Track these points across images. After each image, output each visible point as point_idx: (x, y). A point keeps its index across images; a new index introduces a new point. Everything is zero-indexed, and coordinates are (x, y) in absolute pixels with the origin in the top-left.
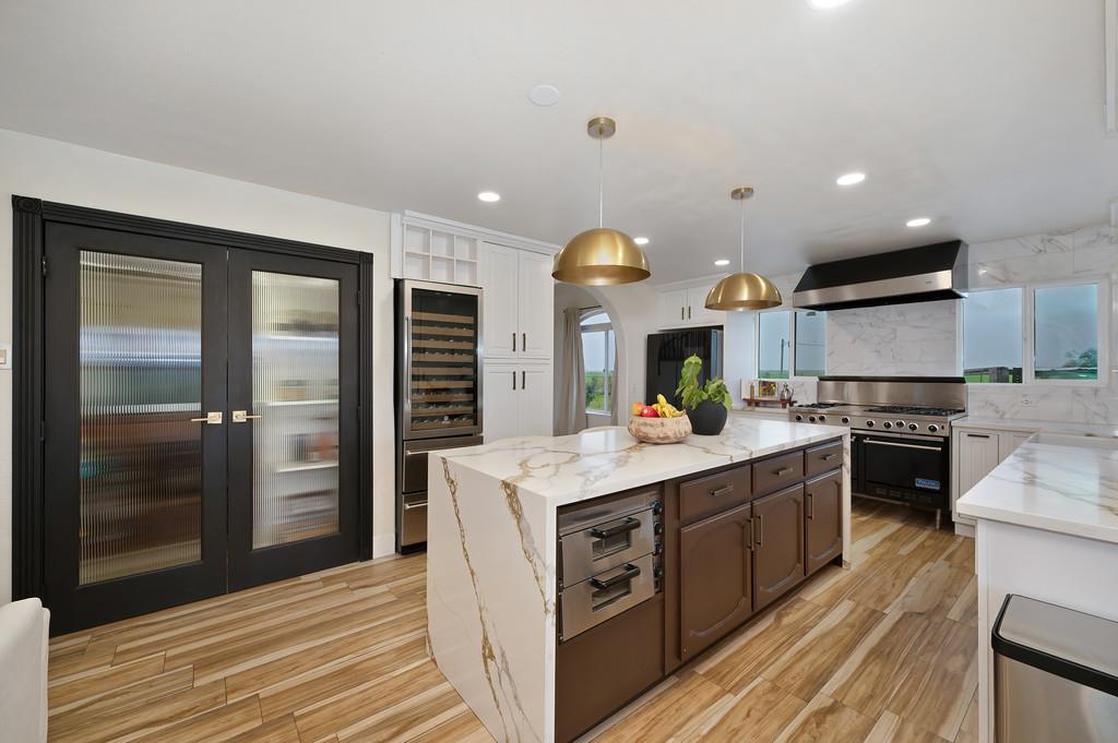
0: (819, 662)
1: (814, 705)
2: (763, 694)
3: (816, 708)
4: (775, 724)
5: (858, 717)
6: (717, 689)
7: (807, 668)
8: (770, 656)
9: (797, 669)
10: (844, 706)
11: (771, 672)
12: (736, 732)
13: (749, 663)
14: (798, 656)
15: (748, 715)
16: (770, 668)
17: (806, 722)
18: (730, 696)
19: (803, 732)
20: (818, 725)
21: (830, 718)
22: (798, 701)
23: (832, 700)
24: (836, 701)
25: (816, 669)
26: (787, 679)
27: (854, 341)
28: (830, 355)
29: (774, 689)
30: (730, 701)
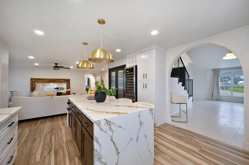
0: (59, 157)
1: (53, 150)
2: (62, 145)
3: (52, 150)
4: (56, 144)
5: (44, 155)
6: (69, 140)
7: (60, 154)
8: (69, 149)
9: (62, 152)
10: (48, 154)
11: (65, 148)
12: (60, 140)
13: (70, 146)
14: (64, 154)
15: (61, 142)
16: (66, 148)
17: (52, 147)
18: (66, 141)
19: (51, 146)
20: (50, 149)
21: (49, 151)
22: (56, 148)
23: (51, 153)
24: (50, 154)
25: (58, 156)
26: (61, 149)
29: (61, 147)
30: (65, 140)
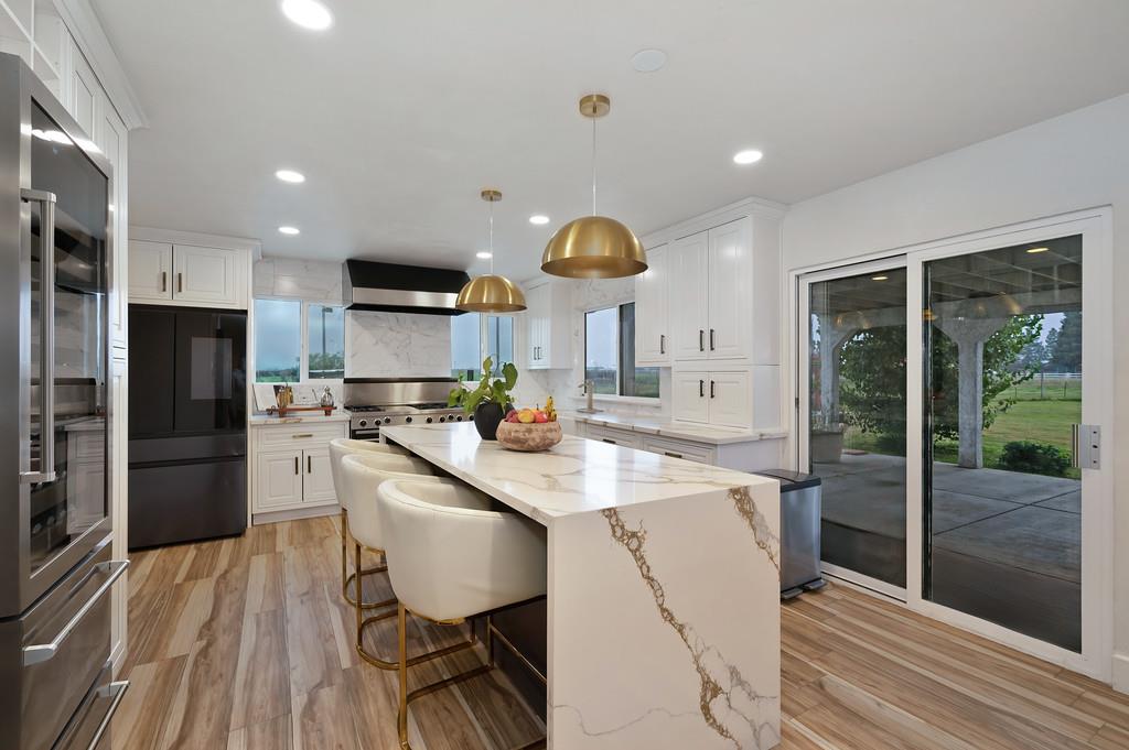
27: (377, 343)
28: (353, 356)
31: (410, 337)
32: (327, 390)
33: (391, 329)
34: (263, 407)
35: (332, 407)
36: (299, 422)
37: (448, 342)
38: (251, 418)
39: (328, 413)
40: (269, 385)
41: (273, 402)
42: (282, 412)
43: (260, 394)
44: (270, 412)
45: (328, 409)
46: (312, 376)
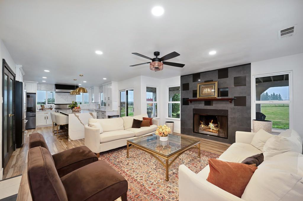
27: (61, 98)
28: (56, 100)
31: (68, 97)
32: (51, 106)
33: (64, 95)
34: (39, 109)
35: (52, 109)
36: (46, 111)
37: (76, 98)
38: (37, 110)
39: (51, 110)
40: (40, 105)
41: (41, 108)
42: (42, 109)
43: (38, 107)
44: (40, 109)
45: (51, 109)
46: (48, 103)
